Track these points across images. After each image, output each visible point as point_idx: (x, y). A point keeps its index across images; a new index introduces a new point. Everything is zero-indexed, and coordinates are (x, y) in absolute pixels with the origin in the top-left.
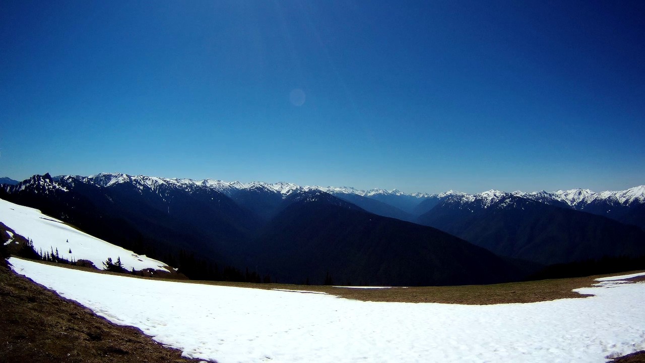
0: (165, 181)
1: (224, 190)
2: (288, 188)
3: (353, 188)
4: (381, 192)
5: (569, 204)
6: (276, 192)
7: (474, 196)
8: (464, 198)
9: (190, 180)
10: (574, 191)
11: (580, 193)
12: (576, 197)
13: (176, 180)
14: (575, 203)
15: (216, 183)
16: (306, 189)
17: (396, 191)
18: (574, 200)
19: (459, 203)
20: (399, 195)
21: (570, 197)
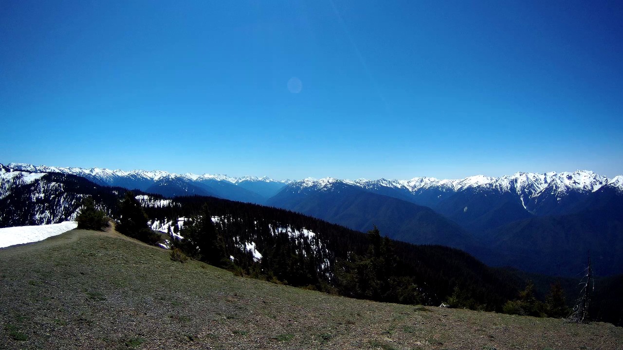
0: (60, 170)
1: (107, 177)
2: (160, 175)
3: (226, 175)
4: (249, 179)
5: (410, 190)
6: (149, 179)
7: (313, 182)
8: (304, 184)
9: (81, 168)
10: (417, 179)
11: (422, 181)
12: (417, 184)
13: (69, 169)
14: (415, 189)
15: (101, 171)
16: (173, 176)
17: (267, 178)
18: (415, 186)
19: (298, 188)
20: (268, 181)
21: (412, 184)
